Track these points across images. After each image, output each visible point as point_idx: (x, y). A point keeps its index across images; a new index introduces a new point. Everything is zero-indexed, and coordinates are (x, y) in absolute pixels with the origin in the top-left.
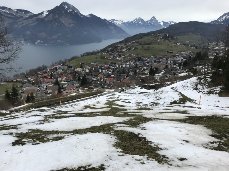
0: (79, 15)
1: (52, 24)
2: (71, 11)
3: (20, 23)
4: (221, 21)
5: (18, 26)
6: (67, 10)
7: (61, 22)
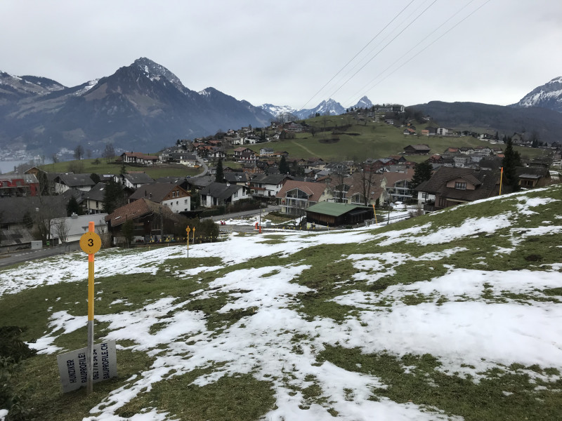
0: (180, 89)
1: (103, 109)
2: (158, 78)
3: (24, 107)
4: (530, 104)
5: (18, 115)
6: (148, 76)
7: (129, 103)
